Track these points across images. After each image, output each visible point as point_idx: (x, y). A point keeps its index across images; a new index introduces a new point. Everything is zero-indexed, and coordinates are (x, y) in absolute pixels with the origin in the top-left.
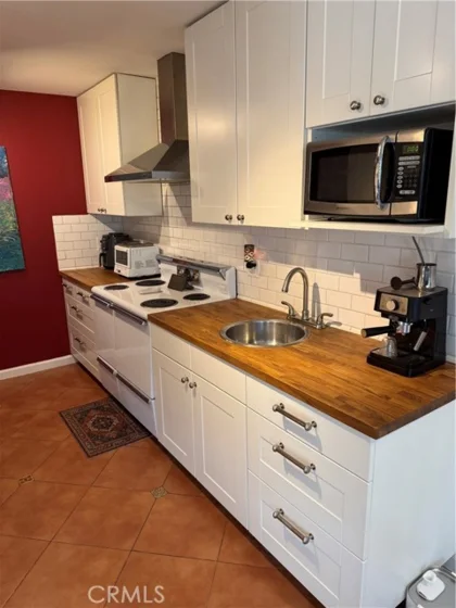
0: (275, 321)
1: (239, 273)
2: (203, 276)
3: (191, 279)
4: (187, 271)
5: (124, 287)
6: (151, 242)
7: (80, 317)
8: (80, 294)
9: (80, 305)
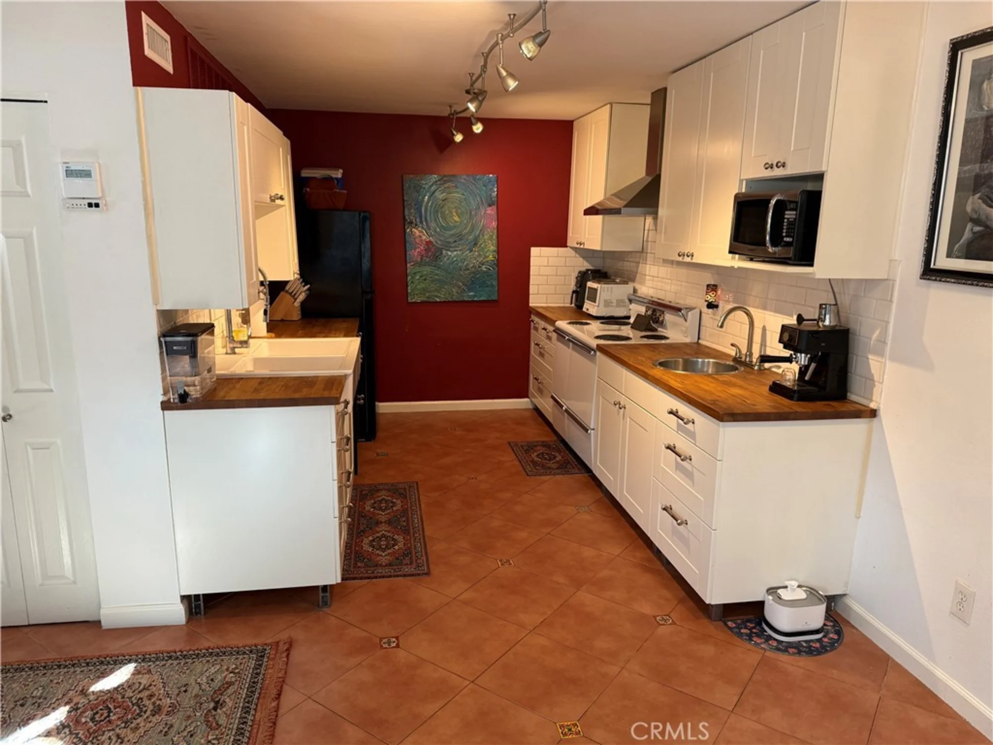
0: (711, 360)
1: (703, 314)
2: (669, 317)
3: (657, 321)
4: (654, 311)
5: (587, 324)
6: (627, 278)
7: (542, 355)
8: (544, 329)
9: (544, 342)
